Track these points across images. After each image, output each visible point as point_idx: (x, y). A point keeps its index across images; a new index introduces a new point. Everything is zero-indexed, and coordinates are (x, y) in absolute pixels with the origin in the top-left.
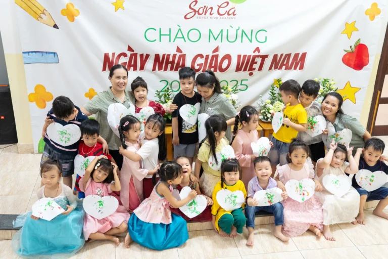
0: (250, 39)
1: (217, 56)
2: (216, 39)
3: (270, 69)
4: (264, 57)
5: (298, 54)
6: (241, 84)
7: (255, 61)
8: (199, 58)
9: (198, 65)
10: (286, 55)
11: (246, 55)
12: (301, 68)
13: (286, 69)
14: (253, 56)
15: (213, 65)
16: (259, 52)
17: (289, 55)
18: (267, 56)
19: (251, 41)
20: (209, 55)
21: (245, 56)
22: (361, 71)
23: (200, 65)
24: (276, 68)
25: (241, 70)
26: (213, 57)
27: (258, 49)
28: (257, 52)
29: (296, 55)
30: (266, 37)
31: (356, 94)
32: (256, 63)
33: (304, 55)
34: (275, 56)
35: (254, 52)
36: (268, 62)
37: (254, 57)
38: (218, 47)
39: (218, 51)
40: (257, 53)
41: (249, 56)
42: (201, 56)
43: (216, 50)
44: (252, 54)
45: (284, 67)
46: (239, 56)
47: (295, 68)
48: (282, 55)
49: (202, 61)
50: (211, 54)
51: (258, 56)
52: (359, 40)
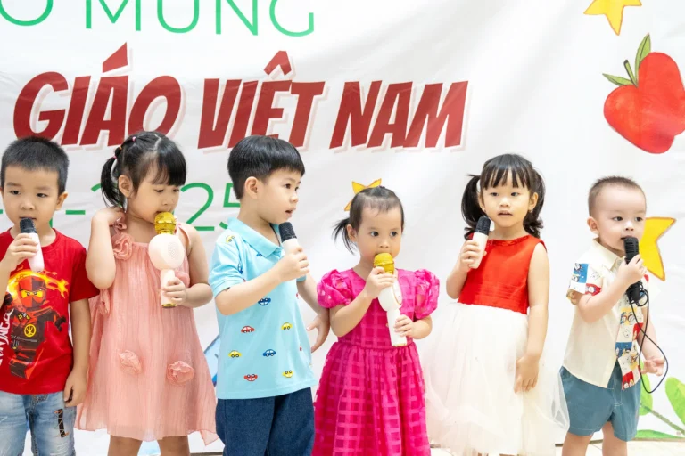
0: (251, 23)
1: (121, 85)
2: (114, 19)
3: (337, 141)
4: (308, 92)
5: (438, 87)
6: (227, 204)
7: (273, 106)
8: (47, 87)
9: (44, 116)
10: (394, 89)
11: (238, 82)
12: (454, 139)
13: (394, 144)
14: (265, 85)
15: (107, 116)
16: (286, 69)
17: (402, 90)
18: (318, 88)
19: (254, 29)
20: (87, 79)
21: (233, 85)
22: (667, 153)
23: (53, 117)
24: (358, 140)
25: (220, 143)
26: (105, 84)
27: (281, 60)
28: (279, 67)
29: (432, 91)
30: (311, 16)
31: (659, 242)
32: (278, 113)
33: (459, 90)
34: (351, 90)
35: (269, 70)
36: (326, 110)
37: (270, 88)
38: (124, 47)
39: (124, 62)
40: (278, 75)
41: (251, 87)
42: (57, 81)
43: (119, 58)
44: (263, 78)
45: (388, 137)
46: (211, 86)
47: (431, 142)
48: (375, 86)
49: (59, 101)
50: (96, 76)
51: (283, 86)
52: (647, 38)
